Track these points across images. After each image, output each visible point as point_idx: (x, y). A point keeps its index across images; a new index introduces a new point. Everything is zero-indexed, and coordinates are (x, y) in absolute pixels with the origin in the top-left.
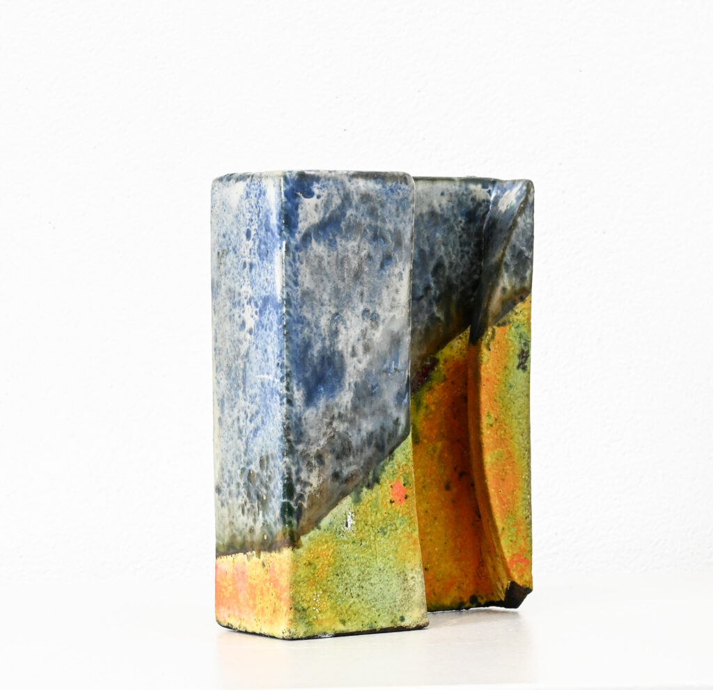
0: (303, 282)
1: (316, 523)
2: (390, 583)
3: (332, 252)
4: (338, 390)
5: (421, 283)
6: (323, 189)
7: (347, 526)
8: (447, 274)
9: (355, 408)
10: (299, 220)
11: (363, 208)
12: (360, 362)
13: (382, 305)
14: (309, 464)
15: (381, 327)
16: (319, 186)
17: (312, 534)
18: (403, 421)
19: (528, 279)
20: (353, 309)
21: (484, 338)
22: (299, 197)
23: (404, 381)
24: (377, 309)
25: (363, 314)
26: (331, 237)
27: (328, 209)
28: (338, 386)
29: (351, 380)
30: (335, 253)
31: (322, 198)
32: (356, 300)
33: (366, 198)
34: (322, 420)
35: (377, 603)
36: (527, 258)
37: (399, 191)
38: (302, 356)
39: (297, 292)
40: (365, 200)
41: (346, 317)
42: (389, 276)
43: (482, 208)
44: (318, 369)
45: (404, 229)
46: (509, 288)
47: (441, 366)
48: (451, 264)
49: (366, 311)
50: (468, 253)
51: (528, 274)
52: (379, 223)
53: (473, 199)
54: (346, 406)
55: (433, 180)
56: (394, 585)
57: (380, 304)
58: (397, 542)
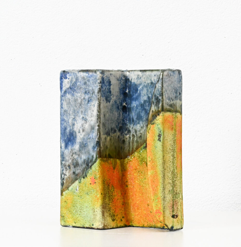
0: (64, 107)
1: (68, 188)
2: (90, 212)
4: (74, 144)
6: (70, 76)
7: (77, 190)
9: (80, 150)
10: (63, 87)
11: (82, 82)
12: (81, 135)
13: (88, 116)
14: (66, 168)
15: (88, 123)
17: (66, 192)
18: (95, 156)
19: (160, 107)
20: (79, 117)
21: (147, 129)
22: (63, 79)
23: (95, 142)
24: (87, 117)
25: (82, 119)
26: (73, 92)
27: (72, 83)
29: (79, 141)
30: (74, 97)
31: (70, 79)
32: (80, 114)
33: (83, 78)
34: (70, 154)
35: (85, 218)
36: (159, 99)
37: (93, 76)
38: (64, 132)
39: (62, 111)
41: (77, 120)
42: (90, 105)
44: (69, 136)
45: (95, 89)
46: (154, 110)
49: (83, 118)
51: (160, 105)
52: (87, 87)
54: (77, 150)
57: (87, 115)
58: (92, 198)
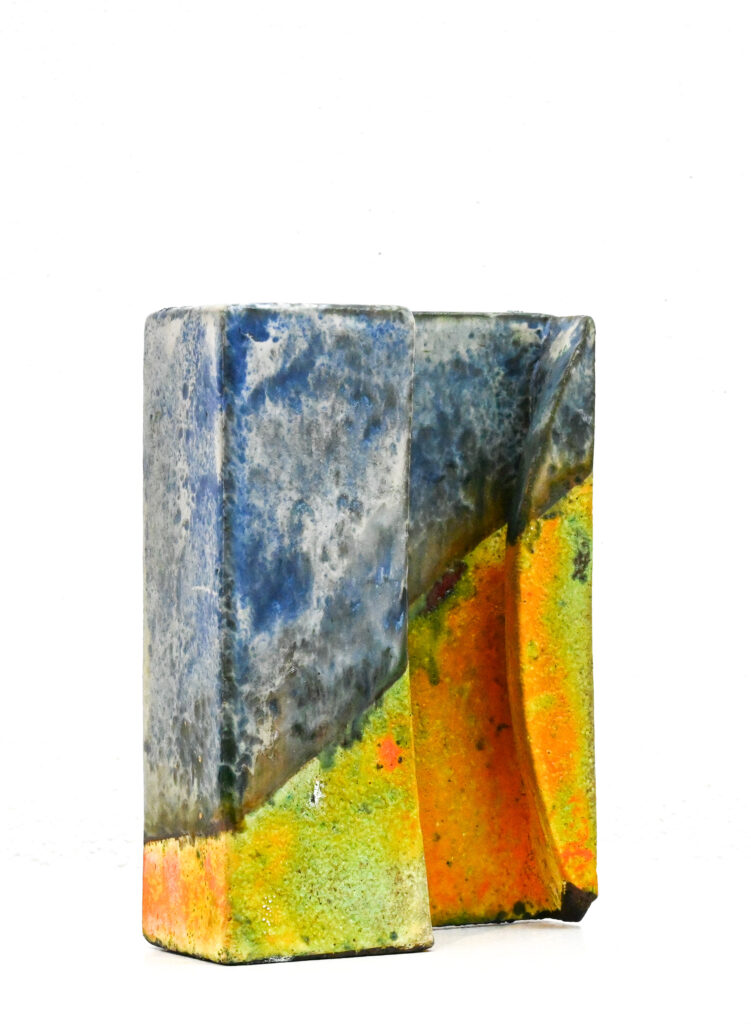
0: (252, 458)
1: (267, 796)
2: (377, 883)
3: (294, 416)
4: (301, 608)
5: (440, 458)
6: (283, 329)
7: (313, 800)
8: (478, 446)
9: (326, 633)
10: (247, 371)
11: (338, 355)
12: (333, 569)
13: (366, 489)
14: (259, 712)
15: (365, 520)
16: (276, 325)
17: (261, 812)
18: (396, 651)
19: (587, 453)
20: (324, 494)
21: (523, 535)
22: (248, 339)
23: (397, 596)
24: (359, 494)
25: (338, 502)
26: (293, 395)
27: (290, 357)
28: (301, 603)
29: (322, 594)
30: (299, 417)
31: (281, 341)
32: (329, 482)
33: (343, 341)
34: (278, 651)
35: (356, 912)
36: (585, 424)
37: (391, 331)
38: (249, 559)
39: (243, 470)
40: (342, 344)
41: (313, 507)
42: (376, 449)
43: (529, 355)
44: (273, 578)
45: (399, 383)
46: (559, 465)
47: (470, 574)
48: (484, 432)
49: (342, 499)
50: (509, 416)
51: (587, 445)
52: (363, 376)
53: (516, 343)
54: (314, 631)
55: (458, 317)
56: (382, 888)
57: (363, 488)
58: (387, 824)
